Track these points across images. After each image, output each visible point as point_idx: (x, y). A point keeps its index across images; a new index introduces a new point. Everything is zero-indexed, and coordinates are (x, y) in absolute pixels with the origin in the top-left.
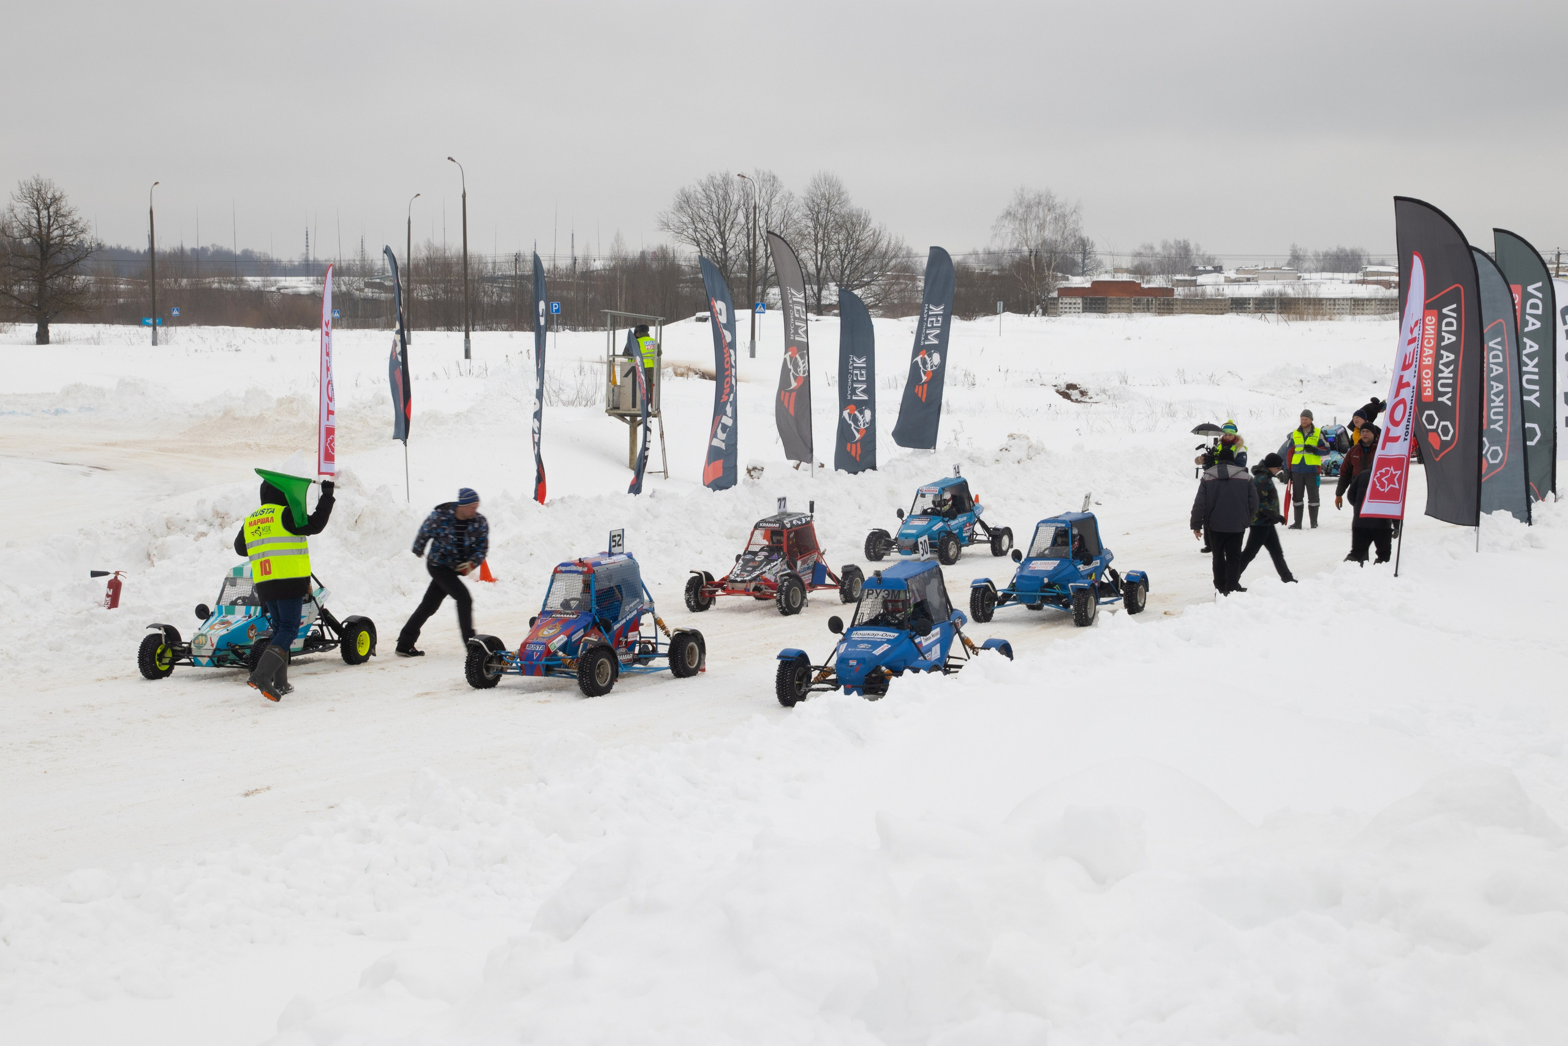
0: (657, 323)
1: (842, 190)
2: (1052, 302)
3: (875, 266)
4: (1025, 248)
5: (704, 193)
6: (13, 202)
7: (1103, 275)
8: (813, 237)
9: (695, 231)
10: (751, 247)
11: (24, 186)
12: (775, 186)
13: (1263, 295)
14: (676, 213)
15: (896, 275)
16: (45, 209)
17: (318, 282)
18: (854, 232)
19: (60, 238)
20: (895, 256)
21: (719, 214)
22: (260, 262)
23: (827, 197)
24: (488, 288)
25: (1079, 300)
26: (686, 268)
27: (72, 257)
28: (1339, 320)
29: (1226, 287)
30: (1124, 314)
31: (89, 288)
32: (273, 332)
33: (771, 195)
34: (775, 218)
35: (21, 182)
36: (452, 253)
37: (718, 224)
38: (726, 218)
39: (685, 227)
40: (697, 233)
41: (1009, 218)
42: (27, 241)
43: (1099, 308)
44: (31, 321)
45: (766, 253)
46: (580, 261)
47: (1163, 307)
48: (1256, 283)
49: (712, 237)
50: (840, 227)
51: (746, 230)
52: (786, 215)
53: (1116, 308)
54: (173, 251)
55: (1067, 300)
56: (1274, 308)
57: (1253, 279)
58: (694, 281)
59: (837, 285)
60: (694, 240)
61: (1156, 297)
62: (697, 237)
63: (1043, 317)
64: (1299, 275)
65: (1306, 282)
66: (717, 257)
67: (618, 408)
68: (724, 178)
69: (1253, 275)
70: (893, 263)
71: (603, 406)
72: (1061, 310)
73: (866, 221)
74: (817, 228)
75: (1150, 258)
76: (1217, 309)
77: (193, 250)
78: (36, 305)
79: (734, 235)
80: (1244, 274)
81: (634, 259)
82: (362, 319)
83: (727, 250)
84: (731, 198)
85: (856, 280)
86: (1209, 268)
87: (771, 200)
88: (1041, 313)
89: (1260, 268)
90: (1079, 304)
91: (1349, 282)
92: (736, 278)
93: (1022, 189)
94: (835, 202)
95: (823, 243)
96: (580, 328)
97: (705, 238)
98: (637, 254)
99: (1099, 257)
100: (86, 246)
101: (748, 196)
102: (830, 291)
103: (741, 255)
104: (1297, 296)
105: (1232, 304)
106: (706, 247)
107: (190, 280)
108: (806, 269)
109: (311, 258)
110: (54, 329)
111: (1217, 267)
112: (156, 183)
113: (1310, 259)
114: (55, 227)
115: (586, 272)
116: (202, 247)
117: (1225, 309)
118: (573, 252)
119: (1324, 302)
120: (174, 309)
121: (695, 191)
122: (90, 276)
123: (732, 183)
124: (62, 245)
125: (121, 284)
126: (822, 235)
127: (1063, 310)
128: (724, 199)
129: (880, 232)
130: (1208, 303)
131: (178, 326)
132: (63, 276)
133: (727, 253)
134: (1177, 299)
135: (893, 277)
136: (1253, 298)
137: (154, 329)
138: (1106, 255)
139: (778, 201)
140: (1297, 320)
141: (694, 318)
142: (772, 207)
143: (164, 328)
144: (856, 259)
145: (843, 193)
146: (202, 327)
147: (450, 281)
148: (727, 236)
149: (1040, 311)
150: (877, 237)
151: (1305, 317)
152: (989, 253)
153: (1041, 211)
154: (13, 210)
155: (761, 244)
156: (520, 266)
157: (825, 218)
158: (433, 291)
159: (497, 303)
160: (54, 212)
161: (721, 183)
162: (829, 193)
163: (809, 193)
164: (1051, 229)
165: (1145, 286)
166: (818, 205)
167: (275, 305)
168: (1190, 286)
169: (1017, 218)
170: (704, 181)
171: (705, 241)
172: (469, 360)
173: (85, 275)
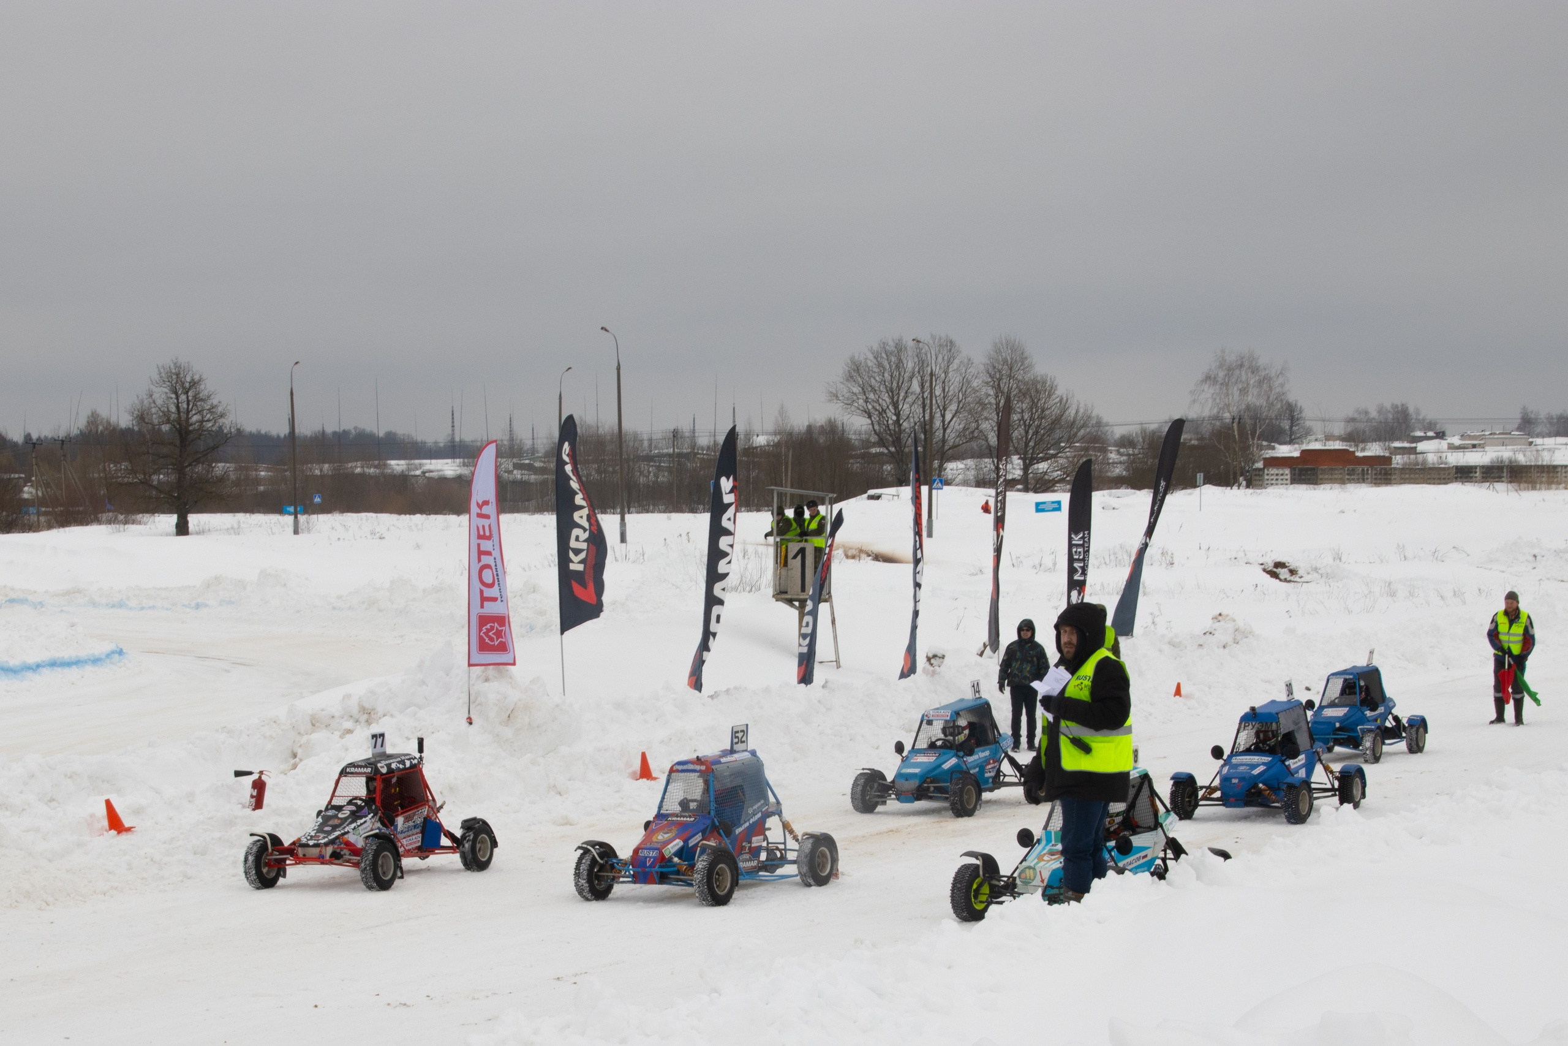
0: (827, 502)
1: (1025, 355)
2: (1257, 473)
3: (1062, 437)
4: (1227, 415)
5: (875, 361)
6: (152, 387)
7: (1313, 443)
8: (995, 406)
9: (866, 401)
10: (927, 417)
11: (162, 370)
12: (952, 351)
13: (1491, 462)
14: (845, 383)
15: (1084, 446)
16: (184, 394)
17: (464, 465)
18: (1039, 400)
19: (199, 424)
20: (1084, 426)
21: (892, 384)
22: (403, 443)
23: (1009, 363)
24: (644, 467)
25: (1287, 471)
26: (857, 443)
27: (211, 444)
29: (1449, 455)
30: (1337, 486)
31: (228, 476)
32: (418, 518)
33: (948, 362)
34: (952, 387)
35: (159, 364)
36: (607, 430)
37: (891, 394)
38: (899, 388)
39: (855, 398)
40: (868, 404)
41: (1209, 382)
42: (165, 428)
43: (1309, 480)
44: (169, 511)
45: (944, 425)
46: (742, 436)
47: (1379, 477)
48: (1482, 450)
49: (885, 408)
50: (1024, 394)
51: (921, 399)
52: (965, 382)
53: (1326, 479)
54: (314, 435)
55: (1274, 471)
56: (1503, 477)
57: (1480, 445)
58: (867, 457)
59: (1019, 459)
60: (866, 412)
61: (1371, 466)
62: (868, 409)
63: (1248, 490)
64: (1531, 440)
65: (1539, 448)
66: (889, 430)
67: (786, 593)
68: (897, 344)
69: (1480, 440)
70: (1082, 432)
71: (770, 591)
72: (1267, 482)
73: (1052, 387)
74: (997, 397)
75: (1365, 424)
76: (1440, 479)
77: (335, 433)
78: (176, 494)
79: (908, 406)
80: (1469, 440)
81: (799, 433)
82: (511, 503)
83: (901, 422)
84: (905, 365)
85: (1042, 453)
86: (1431, 434)
87: (948, 366)
88: (1245, 485)
89: (1487, 433)
90: (1287, 475)
93: (1223, 351)
94: (1017, 369)
96: (743, 509)
97: (876, 410)
98: (803, 428)
99: (1308, 423)
100: (225, 431)
101: (923, 363)
102: (1012, 464)
103: (916, 427)
104: (1528, 464)
105: (1456, 473)
106: (877, 419)
107: (332, 465)
108: (987, 441)
109: (457, 439)
110: (193, 519)
111: (1440, 433)
112: (297, 363)
113: (1543, 422)
114: (194, 412)
115: (749, 448)
116: (344, 431)
117: (1449, 479)
119: (1559, 469)
120: (315, 497)
121: (866, 359)
122: (229, 463)
123: (906, 348)
124: (201, 431)
125: (260, 471)
127: (1269, 482)
128: (898, 367)
129: (1067, 399)
130: (1430, 472)
131: (318, 513)
132: (203, 464)
133: (901, 425)
134: (1395, 469)
135: (1082, 449)
136: (1479, 466)
137: (296, 517)
138: (1316, 420)
139: (955, 368)
140: (1528, 490)
141: (865, 496)
142: (950, 375)
143: (305, 516)
144: (1042, 430)
145: (1026, 358)
146: (345, 514)
147: (603, 461)
148: (900, 407)
149: (1244, 483)
150: (1064, 405)
151: (1538, 486)
153: (1243, 373)
154: (151, 396)
155: (938, 415)
156: (677, 443)
157: (1007, 386)
158: (585, 472)
159: (654, 482)
160: (193, 397)
161: (894, 349)
162: (1012, 359)
163: (989, 359)
164: (1255, 393)
165: (1359, 454)
166: (1000, 371)
167: (420, 490)
168: (1410, 454)
169: (1217, 381)
170: (876, 347)
171: (877, 413)
172: (624, 545)
173: (226, 462)
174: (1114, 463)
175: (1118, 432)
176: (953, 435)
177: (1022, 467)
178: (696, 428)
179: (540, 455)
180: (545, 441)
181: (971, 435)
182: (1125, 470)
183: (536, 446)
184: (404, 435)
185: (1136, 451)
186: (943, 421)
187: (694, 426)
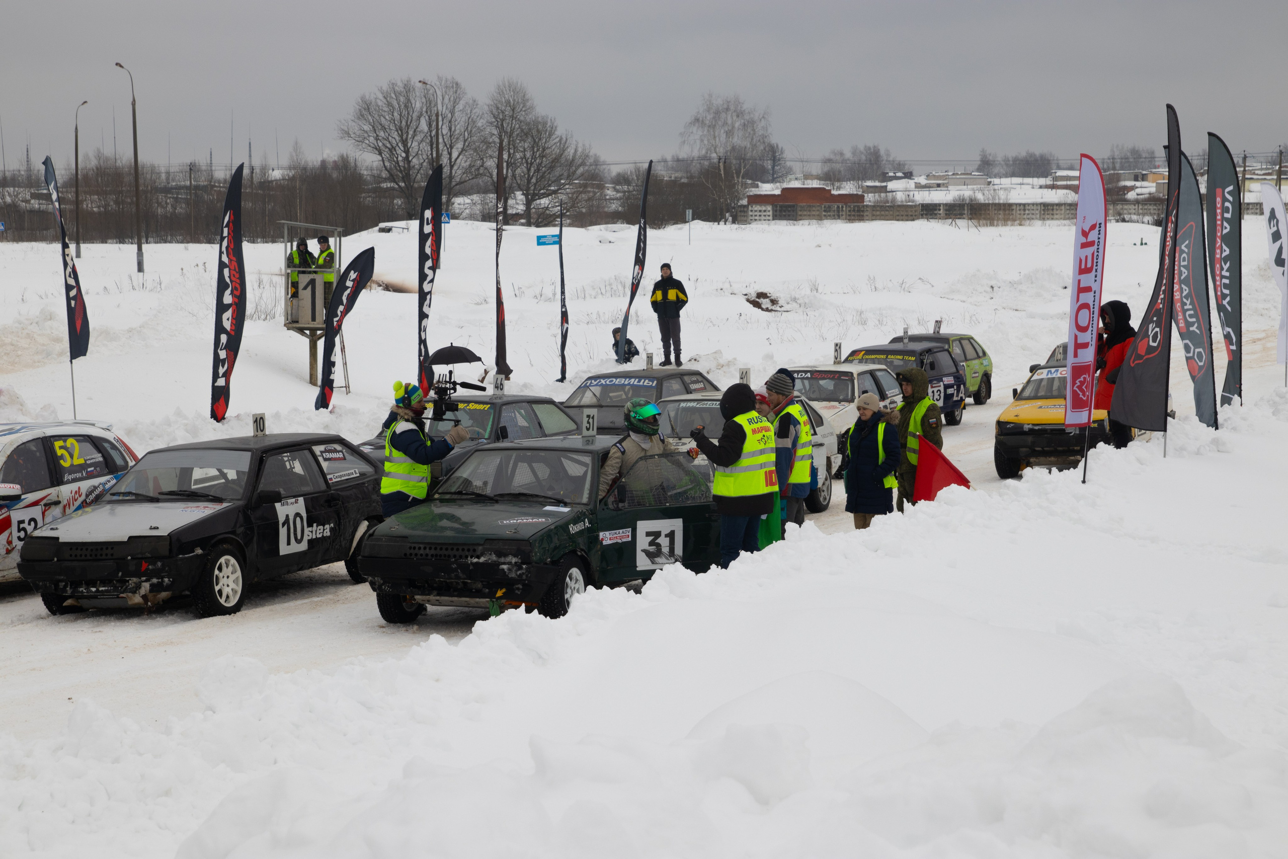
0: (336, 234)
1: (527, 97)
2: (742, 209)
3: (562, 175)
4: (714, 155)
5: (384, 101)
7: (793, 182)
8: (498, 145)
9: (377, 139)
10: (434, 155)
12: (458, 92)
13: (954, 201)
14: (356, 120)
15: (583, 183)
18: (540, 139)
20: (583, 164)
21: (401, 122)
23: (512, 104)
24: (162, 199)
25: (769, 208)
26: (369, 178)
28: (1029, 225)
29: (916, 193)
30: (814, 222)
33: (454, 103)
34: (458, 126)
36: (124, 162)
37: (400, 132)
38: (408, 126)
39: (366, 135)
40: (379, 141)
41: (697, 125)
43: (789, 216)
45: (451, 162)
46: (257, 171)
47: (853, 213)
48: (946, 189)
49: (394, 145)
50: (525, 134)
51: (429, 138)
52: (471, 122)
53: (804, 215)
55: (757, 208)
56: (965, 214)
57: (943, 184)
58: (379, 192)
59: (523, 194)
60: (376, 149)
61: (846, 204)
62: (378, 145)
63: (734, 225)
64: (989, 180)
65: (996, 187)
66: (399, 166)
68: (405, 85)
69: (944, 180)
70: (581, 170)
71: (282, 320)
72: (751, 218)
73: (552, 128)
74: (501, 136)
75: (840, 164)
76: (907, 215)
79: (417, 144)
80: (934, 180)
81: (314, 169)
82: (29, 232)
83: (410, 159)
84: (413, 106)
85: (543, 189)
86: (900, 174)
87: (454, 107)
88: (731, 220)
89: (950, 173)
90: (769, 211)
91: (1038, 187)
92: (420, 187)
93: (710, 95)
94: (520, 109)
95: (509, 151)
96: (259, 240)
97: (387, 147)
98: (319, 163)
99: (788, 164)
101: (430, 104)
102: (516, 200)
103: (425, 164)
104: (987, 202)
105: (922, 210)
106: (388, 155)
108: (491, 176)
111: (907, 173)
113: (1000, 164)
115: (264, 182)
117: (915, 216)
118: (250, 161)
119: (1014, 207)
121: (376, 99)
123: (414, 90)
126: (507, 143)
127: (753, 218)
128: (406, 107)
129: (567, 139)
130: (899, 209)
133: (409, 162)
134: (867, 206)
135: (580, 185)
136: (943, 204)
138: (796, 161)
139: (461, 108)
140: (987, 226)
141: (377, 228)
142: (456, 115)
144: (543, 167)
145: (528, 100)
147: (121, 192)
148: (409, 145)
149: (730, 219)
150: (563, 145)
151: (995, 222)
152: (678, 160)
153: (729, 117)
155: (445, 153)
156: (194, 176)
157: (510, 126)
158: (103, 203)
159: (171, 214)
161: (402, 90)
162: (514, 100)
163: (493, 100)
164: (740, 135)
165: (835, 192)
166: (503, 113)
168: (881, 192)
169: (706, 124)
170: (385, 88)
171: (387, 150)
172: (142, 274)
174: (611, 199)
175: (615, 170)
176: (459, 172)
177: (525, 202)
178: (213, 162)
180: (63, 172)
181: (475, 171)
182: (620, 206)
185: (631, 188)
186: (450, 159)
187: (211, 160)
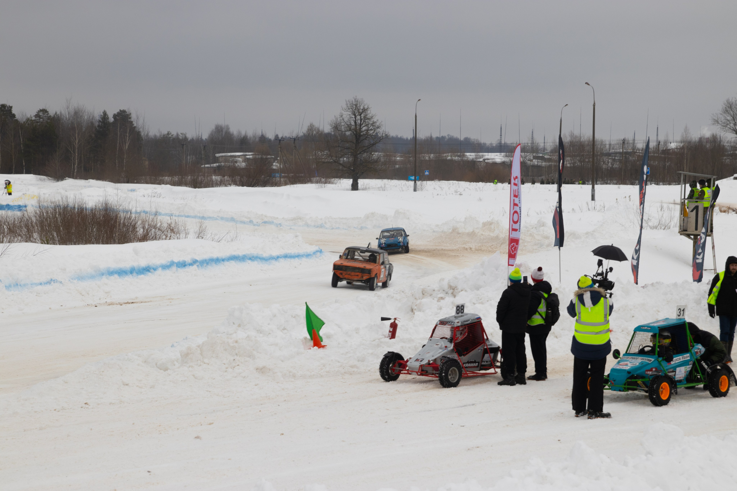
6: (344, 113)
11: (348, 103)
14: (723, 114)
16: (359, 115)
17: (506, 156)
19: (366, 131)
22: (474, 144)
24: (606, 159)
26: (728, 148)
27: (372, 142)
31: (380, 159)
32: (481, 184)
35: (347, 100)
36: (586, 139)
39: (728, 122)
40: (736, 126)
42: (348, 133)
44: (348, 177)
46: (662, 143)
54: (426, 139)
58: (735, 156)
60: (734, 130)
62: (735, 128)
71: (677, 229)
77: (437, 138)
78: (352, 169)
81: (695, 142)
82: (531, 177)
96: (661, 183)
98: (697, 139)
100: (380, 136)
107: (435, 155)
109: (503, 142)
110: (361, 182)
112: (419, 100)
114: (364, 125)
115: (666, 150)
116: (442, 136)
118: (658, 138)
120: (426, 171)
122: (382, 152)
124: (367, 135)
125: (397, 157)
131: (427, 180)
132: (367, 152)
137: (415, 182)
141: (732, 177)
143: (420, 182)
146: (441, 181)
147: (583, 155)
154: (342, 116)
156: (625, 147)
158: (573, 161)
159: (611, 168)
160: (364, 117)
167: (482, 169)
172: (593, 202)
173: (379, 152)
178: (636, 138)
179: (548, 152)
180: (551, 144)
183: (546, 147)
184: (474, 139)
187: (634, 138)
